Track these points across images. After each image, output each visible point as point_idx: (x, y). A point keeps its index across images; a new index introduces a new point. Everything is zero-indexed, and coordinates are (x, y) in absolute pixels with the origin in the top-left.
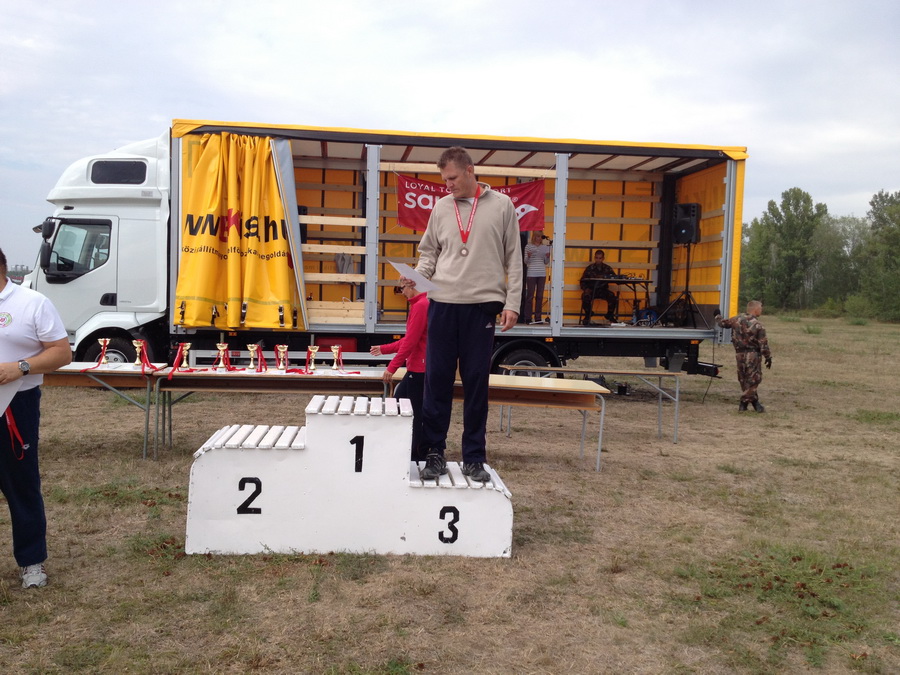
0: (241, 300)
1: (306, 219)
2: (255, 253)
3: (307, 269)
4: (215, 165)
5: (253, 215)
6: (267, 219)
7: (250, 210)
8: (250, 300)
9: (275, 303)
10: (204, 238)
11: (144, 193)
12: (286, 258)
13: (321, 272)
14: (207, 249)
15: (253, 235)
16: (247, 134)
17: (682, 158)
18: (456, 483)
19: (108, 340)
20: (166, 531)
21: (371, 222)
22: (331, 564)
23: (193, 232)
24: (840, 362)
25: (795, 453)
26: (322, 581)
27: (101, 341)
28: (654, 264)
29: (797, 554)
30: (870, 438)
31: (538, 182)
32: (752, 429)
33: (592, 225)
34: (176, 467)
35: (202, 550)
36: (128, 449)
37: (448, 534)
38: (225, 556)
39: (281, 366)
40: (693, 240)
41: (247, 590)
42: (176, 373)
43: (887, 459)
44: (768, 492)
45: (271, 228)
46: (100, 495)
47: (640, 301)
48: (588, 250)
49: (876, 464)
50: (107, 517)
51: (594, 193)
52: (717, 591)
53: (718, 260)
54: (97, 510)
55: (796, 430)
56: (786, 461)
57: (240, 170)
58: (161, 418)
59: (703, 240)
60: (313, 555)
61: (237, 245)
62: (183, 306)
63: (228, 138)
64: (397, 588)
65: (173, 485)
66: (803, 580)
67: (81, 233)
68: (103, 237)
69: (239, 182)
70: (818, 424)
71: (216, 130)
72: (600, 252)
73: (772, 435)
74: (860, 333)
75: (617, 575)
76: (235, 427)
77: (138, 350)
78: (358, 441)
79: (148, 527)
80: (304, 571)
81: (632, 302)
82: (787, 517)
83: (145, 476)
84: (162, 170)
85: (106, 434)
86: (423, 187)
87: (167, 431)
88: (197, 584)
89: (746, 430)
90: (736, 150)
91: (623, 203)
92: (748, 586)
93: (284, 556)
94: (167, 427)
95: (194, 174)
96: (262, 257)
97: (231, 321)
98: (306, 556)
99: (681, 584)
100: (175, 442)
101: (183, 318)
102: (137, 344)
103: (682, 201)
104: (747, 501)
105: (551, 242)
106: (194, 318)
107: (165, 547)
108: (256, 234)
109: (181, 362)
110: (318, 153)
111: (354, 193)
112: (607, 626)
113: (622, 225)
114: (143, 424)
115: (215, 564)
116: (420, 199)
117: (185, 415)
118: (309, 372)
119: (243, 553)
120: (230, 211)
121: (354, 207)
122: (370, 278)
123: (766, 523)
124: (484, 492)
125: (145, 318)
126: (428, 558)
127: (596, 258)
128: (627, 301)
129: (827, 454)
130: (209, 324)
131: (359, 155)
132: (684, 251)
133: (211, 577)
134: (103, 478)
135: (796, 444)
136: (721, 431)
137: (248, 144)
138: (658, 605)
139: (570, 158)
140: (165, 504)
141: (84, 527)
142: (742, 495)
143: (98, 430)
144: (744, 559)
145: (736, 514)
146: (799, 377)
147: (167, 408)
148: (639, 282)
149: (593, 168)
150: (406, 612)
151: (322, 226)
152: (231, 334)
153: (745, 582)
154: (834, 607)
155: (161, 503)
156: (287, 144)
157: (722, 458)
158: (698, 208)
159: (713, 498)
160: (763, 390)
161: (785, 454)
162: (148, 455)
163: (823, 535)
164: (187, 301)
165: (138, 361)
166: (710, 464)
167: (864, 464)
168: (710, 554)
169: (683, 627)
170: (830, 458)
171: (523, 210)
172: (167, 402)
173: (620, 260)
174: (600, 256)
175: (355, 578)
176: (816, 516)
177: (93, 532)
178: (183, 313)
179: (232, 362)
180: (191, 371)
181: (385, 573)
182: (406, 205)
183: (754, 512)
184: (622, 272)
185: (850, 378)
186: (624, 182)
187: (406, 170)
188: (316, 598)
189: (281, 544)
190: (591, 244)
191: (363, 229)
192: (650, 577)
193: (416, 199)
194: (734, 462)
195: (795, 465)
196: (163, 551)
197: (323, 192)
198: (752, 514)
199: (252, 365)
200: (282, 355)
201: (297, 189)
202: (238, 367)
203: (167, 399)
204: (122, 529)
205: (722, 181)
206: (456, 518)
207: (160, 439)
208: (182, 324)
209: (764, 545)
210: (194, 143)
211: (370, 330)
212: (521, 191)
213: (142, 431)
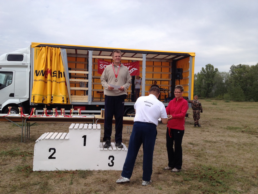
0: (51, 95)
1: (71, 72)
2: (56, 81)
3: (71, 86)
4: (44, 56)
5: (55, 70)
6: (59, 71)
7: (54, 69)
8: (54, 95)
9: (61, 96)
10: (40, 77)
11: (23, 64)
12: (65, 83)
13: (75, 87)
14: (41, 80)
15: (55, 76)
16: (53, 47)
17: (177, 55)
18: (113, 149)
19: (11, 107)
20: (27, 164)
21: (90, 72)
22: (76, 173)
23: (37, 75)
24: (222, 112)
25: (209, 139)
26: (73, 179)
27: (9, 108)
28: (170, 85)
29: (210, 168)
30: (230, 134)
31: (138, 62)
32: (198, 132)
33: (153, 74)
34: (31, 145)
35: (38, 170)
36: (16, 140)
37: (111, 164)
38: (44, 171)
39: (63, 115)
40: (181, 78)
41: (51, 182)
42: (31, 117)
43: (235, 140)
44: (202, 150)
45: (60, 74)
46: (8, 154)
47: (166, 95)
48: (152, 81)
49: (232, 142)
50: (10, 160)
51: (153, 65)
52: (187, 179)
53: (188, 84)
54: (7, 158)
55: (210, 132)
56: (207, 141)
57: (51, 57)
58: (26, 130)
59: (183, 78)
60: (71, 171)
61: (50, 79)
62: (34, 97)
63: (48, 48)
64: (96, 180)
65: (30, 150)
66: (211, 175)
67: (4, 76)
68: (10, 77)
69: (51, 61)
70: (216, 131)
71: (44, 46)
72: (156, 82)
73: (203, 134)
74: (228, 104)
75: (159, 175)
76: (48, 133)
77: (20, 110)
78: (85, 137)
79: (22, 163)
80: (68, 176)
81: (164, 96)
82: (207, 157)
83: (22, 148)
84: (28, 57)
85: (10, 135)
86: (105, 63)
87: (28, 134)
88: (36, 180)
89: (196, 132)
90: (192, 53)
91: (161, 68)
92: (196, 177)
93: (62, 171)
94: (28, 133)
95: (38, 59)
96: (58, 83)
97: (48, 101)
98: (69, 171)
99: (177, 177)
100: (31, 137)
101: (34, 100)
102: (20, 108)
103: (178, 68)
104: (196, 153)
105: (142, 79)
106: (37, 100)
107: (27, 169)
108: (56, 76)
109: (33, 114)
110: (75, 53)
111: (85, 64)
112: (156, 190)
113: (161, 74)
114: (21, 132)
115: (42, 174)
116: (104, 66)
117: (34, 129)
118: (71, 116)
119: (50, 170)
120: (48, 69)
121: (85, 68)
122: (90, 89)
123: (201, 159)
124: (122, 151)
125: (22, 101)
126: (105, 171)
127: (154, 83)
128: (163, 95)
129: (218, 139)
130: (42, 102)
131: (86, 53)
132: (178, 81)
133: (40, 178)
134: (9, 148)
135: (210, 136)
136: (189, 132)
137: (54, 49)
138: (171, 183)
139: (146, 55)
140: (27, 156)
141: (3, 163)
142: (195, 151)
143: (8, 134)
144: (195, 169)
145: (193, 156)
146: (211, 117)
147: (28, 127)
148: (166, 90)
149: (153, 58)
150: (98, 187)
151: (76, 74)
152: (48, 105)
153: (195, 176)
154: (220, 183)
155: (26, 156)
156: (65, 50)
157: (189, 140)
158: (182, 69)
159: (187, 152)
160: (200, 121)
161: (207, 139)
162: (23, 141)
163: (217, 162)
164: (35, 96)
165: (20, 113)
166: (186, 142)
167: (229, 142)
168: (186, 168)
169: (178, 190)
170: (219, 140)
171: (133, 70)
172: (29, 125)
173: (161, 84)
174: (155, 83)
175: (83, 177)
176: (215, 157)
177: (5, 165)
178: (34, 99)
179: (48, 114)
180: (36, 116)
181: (92, 176)
182: (100, 68)
183: (198, 156)
184: (161, 87)
185: (225, 117)
186: (162, 62)
187: (100, 58)
188: (72, 184)
189: (61, 168)
190: (153, 79)
191: (88, 75)
192: (169, 175)
193: (103, 66)
194: (192, 141)
195: (209, 142)
196: (26, 170)
197: (76, 64)
198: (197, 156)
199: (54, 115)
200: (63, 112)
201: (68, 63)
202: (50, 115)
203: (28, 125)
204: (14, 164)
205: (189, 62)
206: (113, 159)
207: (26, 136)
208: (34, 102)
209: (201, 165)
210: (38, 49)
211: (90, 104)
212: (133, 64)
213: (21, 134)
